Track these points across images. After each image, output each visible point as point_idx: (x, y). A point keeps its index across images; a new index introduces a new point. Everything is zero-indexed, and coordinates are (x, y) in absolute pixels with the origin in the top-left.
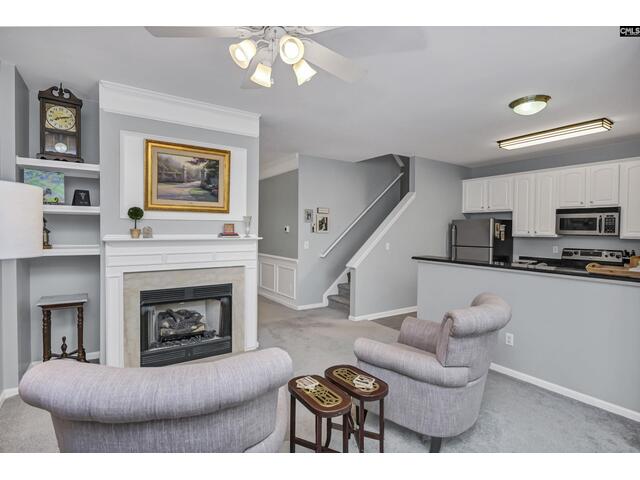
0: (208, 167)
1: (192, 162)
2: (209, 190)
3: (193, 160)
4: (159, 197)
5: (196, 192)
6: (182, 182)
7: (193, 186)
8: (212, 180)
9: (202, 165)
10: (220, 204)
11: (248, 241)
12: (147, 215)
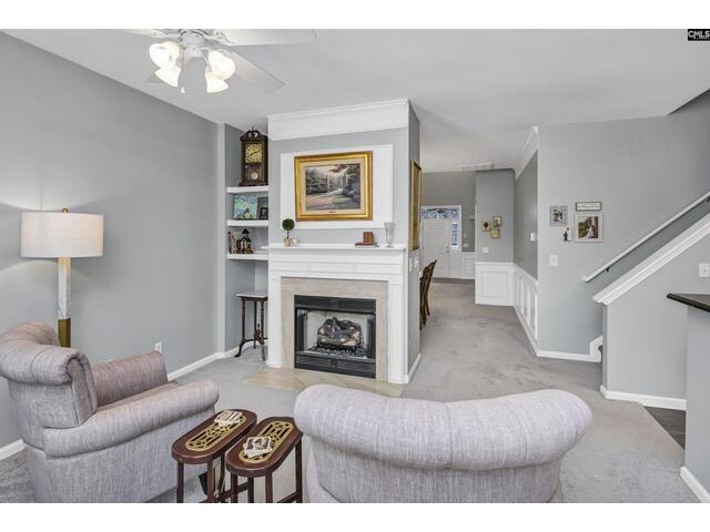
0: (349, 172)
1: (334, 171)
2: (351, 196)
3: (336, 168)
4: (308, 208)
5: (338, 200)
6: (326, 192)
7: (336, 195)
8: (353, 185)
9: (343, 171)
10: (363, 210)
11: (390, 251)
12: (298, 226)
